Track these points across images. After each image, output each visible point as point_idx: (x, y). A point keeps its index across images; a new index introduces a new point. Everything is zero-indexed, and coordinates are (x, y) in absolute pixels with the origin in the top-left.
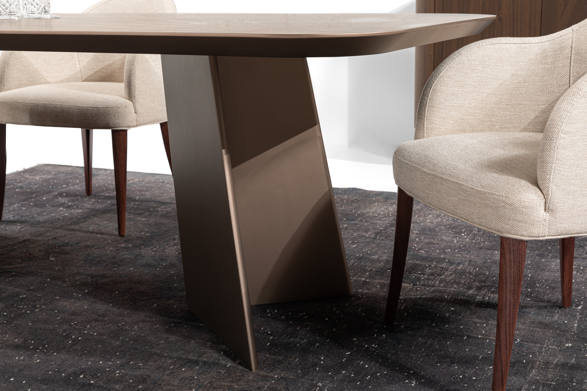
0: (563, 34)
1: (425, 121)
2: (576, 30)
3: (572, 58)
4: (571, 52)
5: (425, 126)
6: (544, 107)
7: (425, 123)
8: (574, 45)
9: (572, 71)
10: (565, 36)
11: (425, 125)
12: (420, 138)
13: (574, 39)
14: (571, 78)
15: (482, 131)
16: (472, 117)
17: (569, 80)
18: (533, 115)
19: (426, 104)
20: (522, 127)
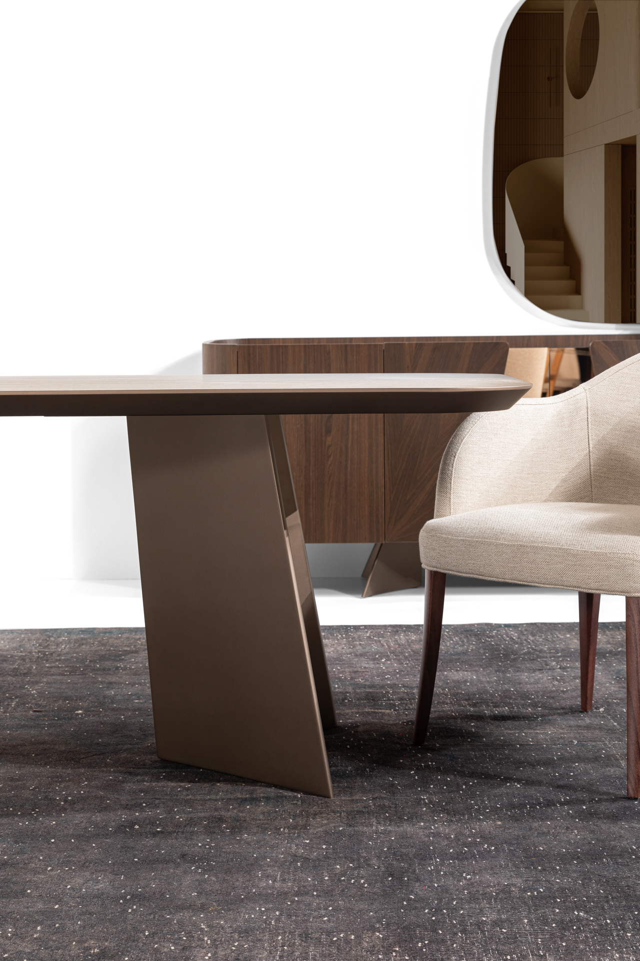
0: (575, 394)
1: (452, 495)
2: (589, 389)
3: (589, 420)
4: (588, 413)
5: (452, 501)
6: (564, 475)
7: (452, 497)
8: (589, 405)
9: (590, 434)
10: (579, 395)
11: (452, 499)
12: (444, 516)
13: (589, 399)
14: (590, 442)
15: (505, 504)
16: (496, 489)
17: (589, 444)
18: (553, 485)
19: (451, 475)
20: (543, 499)
